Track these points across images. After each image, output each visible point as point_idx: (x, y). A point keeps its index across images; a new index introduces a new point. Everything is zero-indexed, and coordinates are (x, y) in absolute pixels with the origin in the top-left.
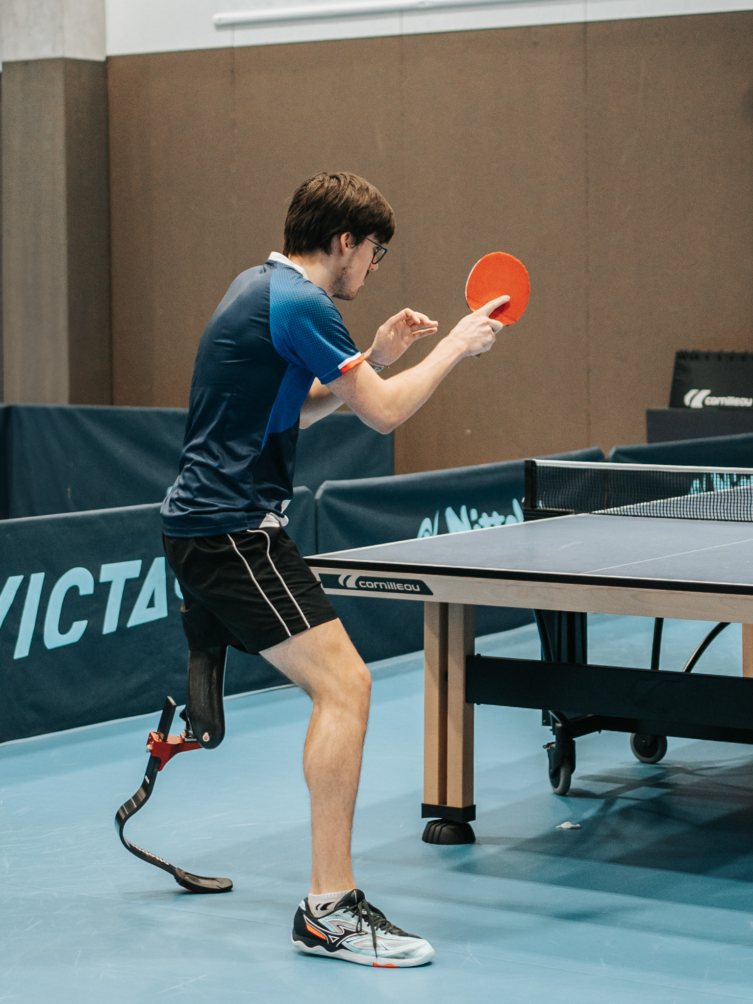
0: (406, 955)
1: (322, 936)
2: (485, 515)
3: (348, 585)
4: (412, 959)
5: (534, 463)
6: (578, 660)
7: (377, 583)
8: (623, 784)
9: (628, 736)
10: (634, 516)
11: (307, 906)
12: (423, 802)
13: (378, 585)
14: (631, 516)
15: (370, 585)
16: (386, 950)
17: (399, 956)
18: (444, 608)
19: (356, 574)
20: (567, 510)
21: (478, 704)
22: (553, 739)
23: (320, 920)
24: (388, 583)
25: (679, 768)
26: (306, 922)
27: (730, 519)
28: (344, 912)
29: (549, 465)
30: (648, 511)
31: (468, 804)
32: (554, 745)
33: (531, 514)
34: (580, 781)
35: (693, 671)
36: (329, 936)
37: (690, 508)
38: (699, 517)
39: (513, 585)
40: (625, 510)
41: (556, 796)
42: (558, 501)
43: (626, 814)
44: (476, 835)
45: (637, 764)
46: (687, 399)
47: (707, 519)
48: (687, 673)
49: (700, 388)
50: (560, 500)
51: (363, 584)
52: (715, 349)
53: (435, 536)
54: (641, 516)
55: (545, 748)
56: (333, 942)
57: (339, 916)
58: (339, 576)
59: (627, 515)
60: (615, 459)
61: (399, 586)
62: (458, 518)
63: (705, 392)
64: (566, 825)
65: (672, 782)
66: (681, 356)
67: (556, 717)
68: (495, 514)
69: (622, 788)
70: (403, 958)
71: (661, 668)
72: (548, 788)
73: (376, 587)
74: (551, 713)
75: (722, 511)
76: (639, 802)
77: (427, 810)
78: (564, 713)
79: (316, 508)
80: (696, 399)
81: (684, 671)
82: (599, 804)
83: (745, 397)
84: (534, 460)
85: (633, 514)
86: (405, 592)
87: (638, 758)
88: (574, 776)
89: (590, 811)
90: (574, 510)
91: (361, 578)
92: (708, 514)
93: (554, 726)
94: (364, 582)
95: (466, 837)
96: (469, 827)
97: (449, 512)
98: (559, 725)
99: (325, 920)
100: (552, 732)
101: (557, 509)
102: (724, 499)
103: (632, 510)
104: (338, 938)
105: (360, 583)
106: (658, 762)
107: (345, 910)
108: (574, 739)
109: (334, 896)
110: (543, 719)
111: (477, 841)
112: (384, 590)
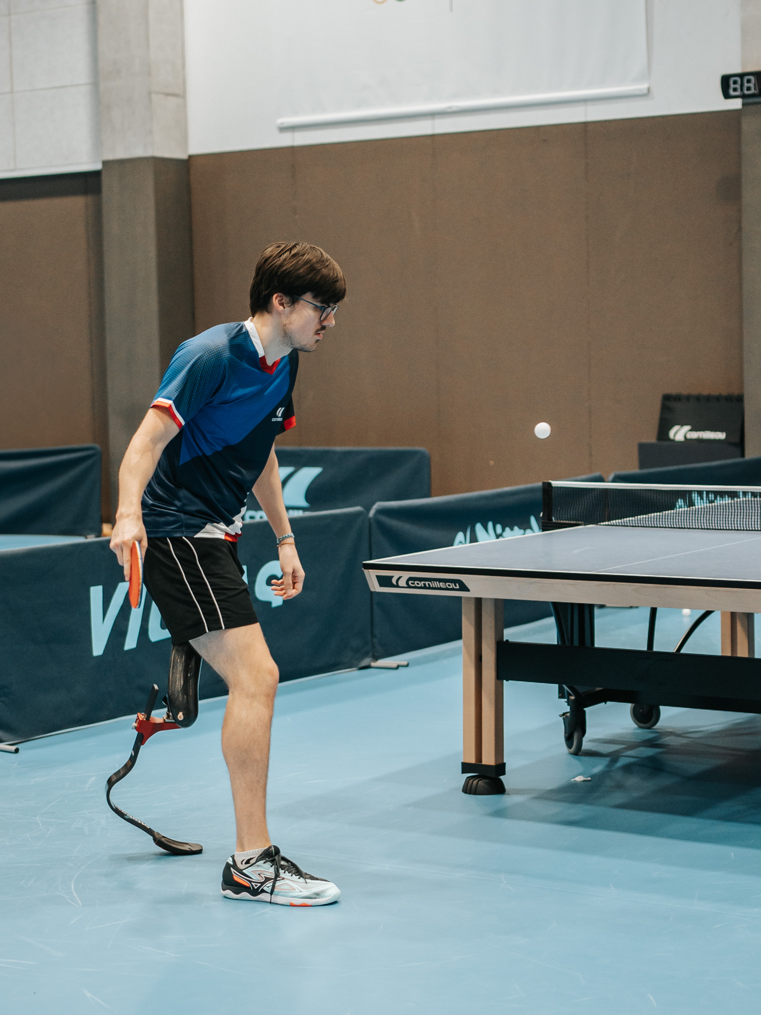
0: (317, 895)
1: (247, 884)
2: (508, 529)
3: (400, 585)
4: (322, 899)
5: (550, 484)
6: (588, 644)
7: (424, 582)
8: (625, 745)
9: (628, 706)
10: (633, 526)
11: (234, 861)
12: (463, 761)
13: (424, 584)
14: (630, 526)
15: (418, 584)
16: (301, 892)
17: (311, 896)
18: (479, 602)
19: (406, 575)
20: (578, 522)
21: (507, 681)
22: (568, 709)
23: (244, 871)
24: (432, 582)
25: (670, 732)
26: (233, 873)
27: (711, 527)
28: (264, 863)
29: (562, 486)
30: (644, 522)
31: (500, 762)
32: (568, 714)
33: (546, 526)
34: (589, 743)
35: (682, 651)
36: (252, 883)
37: (678, 519)
38: (686, 527)
39: (535, 582)
40: (625, 522)
41: (571, 755)
42: (570, 515)
43: (628, 769)
44: (506, 787)
45: (636, 729)
46: (671, 434)
47: (692, 528)
48: (677, 653)
49: (682, 425)
50: (571, 513)
51: (412, 583)
52: (695, 392)
53: (468, 545)
54: (638, 526)
55: (561, 717)
56: (256, 888)
57: (260, 866)
58: (392, 577)
59: (627, 526)
60: (614, 481)
61: (442, 585)
62: (485, 531)
63: (687, 428)
64: (579, 779)
65: (666, 743)
66: (667, 398)
67: (570, 692)
68: (516, 528)
69: (624, 748)
70: (315, 898)
71: (655, 649)
72: (564, 749)
73: (423, 586)
74: (566, 688)
75: (705, 521)
76: (639, 759)
77: (466, 768)
78: (576, 687)
79: (370, 524)
80: (679, 433)
81: (675, 651)
82: (606, 761)
83: (719, 431)
84: (550, 481)
85: (631, 525)
86: (447, 589)
87: (637, 725)
88: (585, 739)
89: (599, 766)
90: (583, 522)
91: (410, 579)
92: (694, 524)
93: (568, 699)
94: (413, 582)
95: (499, 789)
96: (501, 781)
97: (479, 527)
98: (573, 698)
99: (249, 871)
100: (567, 704)
101: (570, 522)
102: (707, 512)
103: (631, 522)
104: (260, 884)
105: (410, 582)
106: (653, 728)
107: (265, 861)
108: (585, 709)
109: (255, 851)
110: (559, 693)
111: (507, 792)
112: (430, 588)
